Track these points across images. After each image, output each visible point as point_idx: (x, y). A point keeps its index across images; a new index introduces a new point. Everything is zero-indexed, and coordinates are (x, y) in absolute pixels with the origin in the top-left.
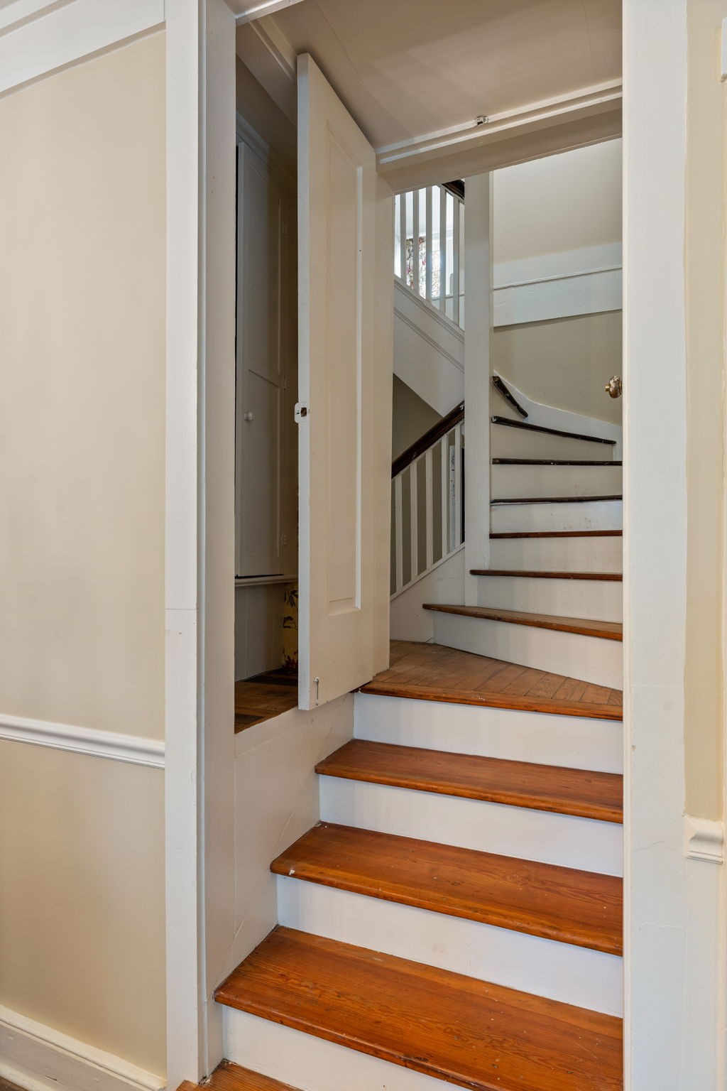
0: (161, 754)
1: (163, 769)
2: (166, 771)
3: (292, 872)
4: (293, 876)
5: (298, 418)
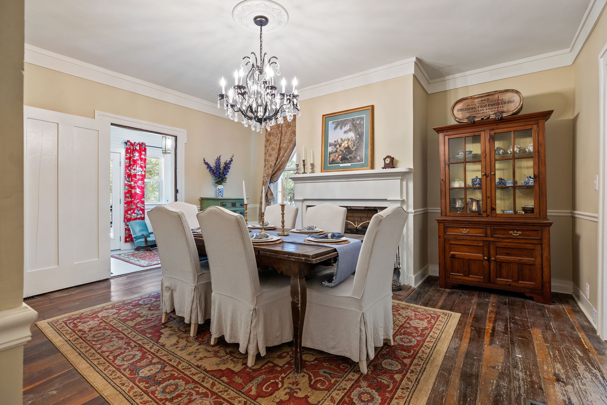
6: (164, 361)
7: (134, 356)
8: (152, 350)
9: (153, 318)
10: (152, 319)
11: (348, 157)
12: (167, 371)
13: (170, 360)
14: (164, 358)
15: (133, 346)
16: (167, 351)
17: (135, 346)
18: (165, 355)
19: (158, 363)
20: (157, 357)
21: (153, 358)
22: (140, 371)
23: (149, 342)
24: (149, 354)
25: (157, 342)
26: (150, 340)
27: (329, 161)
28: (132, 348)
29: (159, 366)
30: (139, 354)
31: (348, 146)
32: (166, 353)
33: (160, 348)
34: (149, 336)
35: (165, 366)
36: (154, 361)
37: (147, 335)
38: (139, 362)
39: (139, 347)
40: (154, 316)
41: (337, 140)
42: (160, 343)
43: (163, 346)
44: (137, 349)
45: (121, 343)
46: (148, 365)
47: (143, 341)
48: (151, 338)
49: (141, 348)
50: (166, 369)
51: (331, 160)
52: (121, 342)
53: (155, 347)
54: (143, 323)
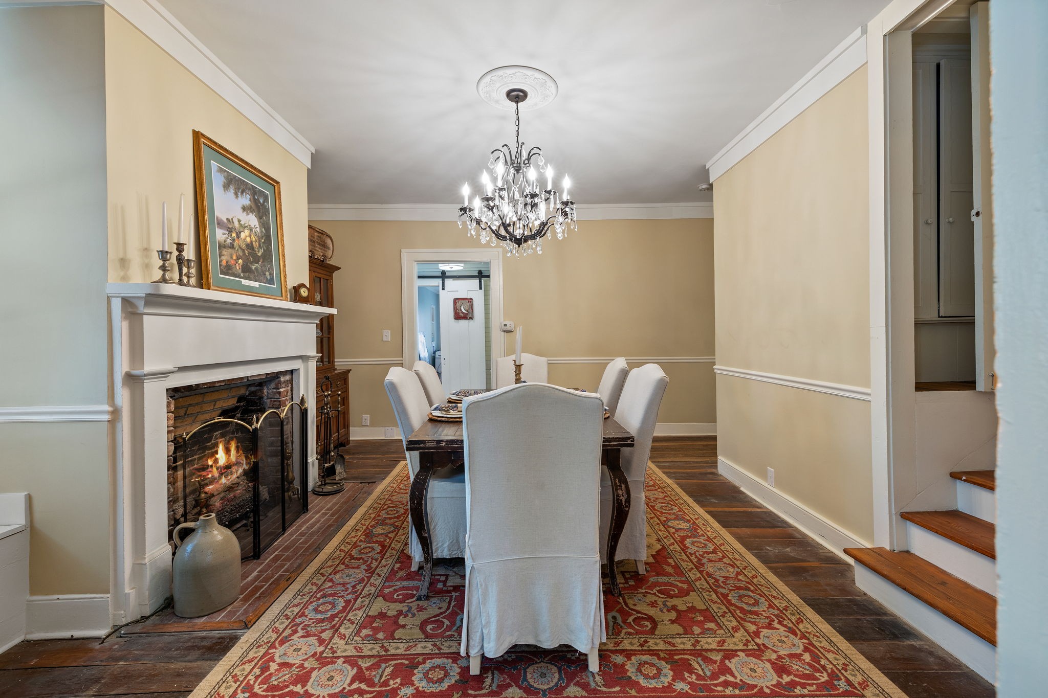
0: (869, 394)
1: (870, 401)
2: (872, 403)
3: (964, 478)
4: (965, 480)
5: (974, 219)
6: (664, 526)
7: (693, 543)
8: (672, 541)
9: (655, 594)
10: (659, 591)
11: (253, 267)
12: (665, 517)
13: (658, 524)
14: (662, 528)
15: (694, 556)
16: (656, 533)
17: (691, 554)
18: (661, 531)
19: (670, 527)
20: (669, 533)
21: (674, 533)
22: (688, 527)
23: (673, 552)
24: (677, 538)
25: (663, 547)
26: (671, 554)
27: (220, 265)
28: (695, 553)
29: (670, 524)
30: (688, 542)
31: (251, 242)
32: (659, 533)
33: (664, 539)
34: (670, 561)
35: (664, 521)
36: (674, 530)
37: (673, 564)
38: (687, 536)
39: (687, 552)
40: (653, 598)
41: (232, 219)
42: (661, 545)
43: (658, 540)
44: (689, 550)
45: (709, 569)
46: (681, 530)
47: (681, 557)
48: (670, 556)
49: (684, 549)
50: (665, 519)
51: (224, 263)
52: (711, 570)
53: (668, 543)
54: (674, 591)
